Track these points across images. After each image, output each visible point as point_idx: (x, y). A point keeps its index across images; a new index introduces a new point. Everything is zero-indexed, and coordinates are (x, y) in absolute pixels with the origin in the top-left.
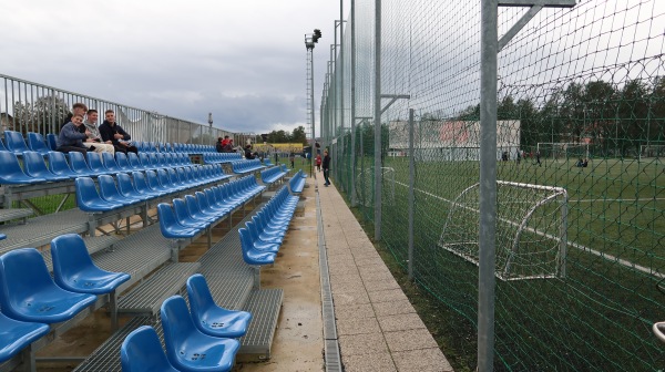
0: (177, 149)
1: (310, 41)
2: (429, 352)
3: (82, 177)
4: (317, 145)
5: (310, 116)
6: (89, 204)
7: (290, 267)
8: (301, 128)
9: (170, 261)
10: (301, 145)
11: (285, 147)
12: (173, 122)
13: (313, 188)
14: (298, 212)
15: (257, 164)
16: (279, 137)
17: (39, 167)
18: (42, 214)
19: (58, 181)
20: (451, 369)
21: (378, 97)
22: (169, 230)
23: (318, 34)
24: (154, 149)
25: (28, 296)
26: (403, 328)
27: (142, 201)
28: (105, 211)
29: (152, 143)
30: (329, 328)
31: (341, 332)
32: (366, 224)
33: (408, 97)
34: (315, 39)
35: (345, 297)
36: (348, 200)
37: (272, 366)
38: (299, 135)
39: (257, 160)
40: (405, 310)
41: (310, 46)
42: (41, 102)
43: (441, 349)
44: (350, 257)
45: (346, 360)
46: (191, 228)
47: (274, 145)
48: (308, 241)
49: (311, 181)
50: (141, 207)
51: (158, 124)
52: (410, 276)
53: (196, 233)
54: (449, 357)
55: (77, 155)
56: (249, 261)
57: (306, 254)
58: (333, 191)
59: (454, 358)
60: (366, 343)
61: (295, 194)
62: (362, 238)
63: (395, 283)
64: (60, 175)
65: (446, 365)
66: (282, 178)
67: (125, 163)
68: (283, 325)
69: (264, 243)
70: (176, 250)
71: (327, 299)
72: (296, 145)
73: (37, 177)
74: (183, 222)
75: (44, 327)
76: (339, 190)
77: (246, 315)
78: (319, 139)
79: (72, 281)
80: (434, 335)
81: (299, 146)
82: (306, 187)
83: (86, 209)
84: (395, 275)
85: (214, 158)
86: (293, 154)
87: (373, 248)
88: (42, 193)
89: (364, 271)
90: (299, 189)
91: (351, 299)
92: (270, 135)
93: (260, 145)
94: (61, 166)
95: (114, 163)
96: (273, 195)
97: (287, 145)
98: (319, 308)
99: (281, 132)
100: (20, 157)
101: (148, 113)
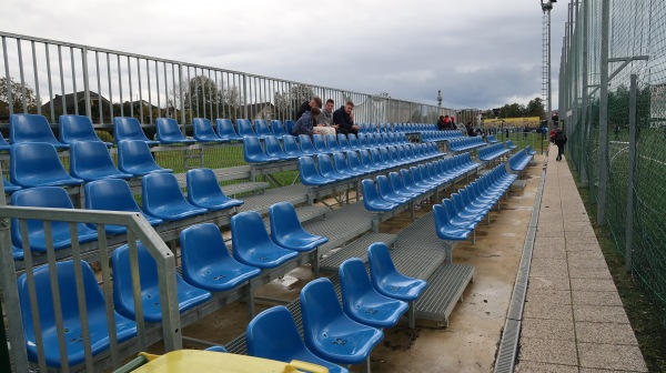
0: (397, 129)
1: (546, 2)
2: (624, 348)
3: (305, 157)
5: (546, 86)
6: (309, 179)
7: (490, 246)
8: (538, 99)
9: (371, 231)
10: (537, 119)
11: (519, 121)
12: (394, 103)
13: (541, 166)
14: (512, 192)
15: (479, 141)
16: (512, 111)
17: (276, 149)
18: (280, 185)
19: (289, 160)
20: (646, 370)
21: (605, 62)
22: (372, 203)
24: (375, 130)
25: (251, 247)
26: (601, 319)
27: (353, 177)
28: (321, 186)
29: (373, 124)
30: (516, 308)
31: (528, 314)
32: (591, 206)
33: (647, 58)
35: (542, 281)
36: (577, 179)
37: (447, 334)
38: (535, 108)
39: (479, 136)
40: (610, 302)
41: (547, 8)
42: (295, 91)
43: (641, 348)
44: (562, 241)
45: (524, 340)
46: (390, 203)
47: (507, 120)
48: (519, 221)
49: (540, 158)
50: (353, 183)
51: (379, 105)
52: (627, 267)
53: (395, 208)
54: (646, 358)
55: (304, 138)
56: (442, 236)
57: (512, 235)
58: (564, 170)
59: (654, 360)
60: (552, 329)
61: (514, 171)
62: (583, 222)
63: (607, 273)
64: (291, 155)
65: (640, 364)
67: (345, 144)
68: (469, 300)
69: (461, 220)
70: (376, 222)
71: (522, 281)
72: (531, 119)
73: (274, 157)
74: (386, 197)
75: (258, 270)
76: (571, 169)
77: (423, 283)
79: (285, 239)
80: (636, 333)
81: (535, 120)
82: (529, 165)
83: (306, 184)
84: (610, 264)
85: (432, 136)
86: (527, 130)
87: (593, 233)
88: (277, 170)
89: (573, 257)
90: (521, 166)
91: (548, 283)
92: (502, 109)
93: (491, 120)
94: (293, 147)
95: (336, 144)
96: (486, 173)
97: (521, 119)
98: (510, 287)
99: (515, 106)
100: (262, 140)
101: (370, 96)
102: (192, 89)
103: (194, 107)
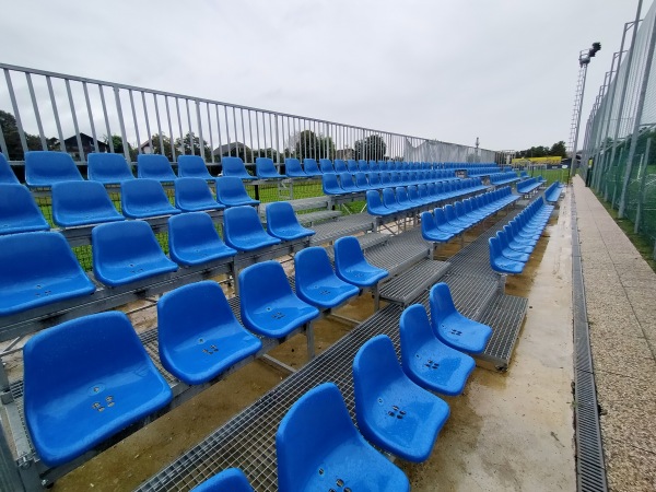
1: (585, 57)
4: (578, 157)
6: (374, 210)
8: (561, 142)
9: (426, 258)
10: (559, 158)
11: (542, 160)
15: (514, 176)
16: (538, 152)
19: (359, 193)
22: (429, 233)
23: (597, 47)
28: (384, 216)
29: (428, 162)
34: (592, 54)
38: (559, 149)
41: (585, 62)
46: (446, 232)
47: (532, 159)
50: (412, 212)
53: (451, 238)
56: (496, 268)
61: (550, 203)
66: (538, 189)
69: (513, 251)
70: (432, 250)
72: (554, 158)
74: (441, 228)
78: (580, 152)
82: (561, 196)
83: (372, 214)
90: (554, 198)
92: (529, 151)
93: (518, 160)
96: (527, 204)
97: (545, 158)
99: (541, 148)
100: (338, 176)
101: (427, 141)
102: (302, 139)
103: (303, 152)
